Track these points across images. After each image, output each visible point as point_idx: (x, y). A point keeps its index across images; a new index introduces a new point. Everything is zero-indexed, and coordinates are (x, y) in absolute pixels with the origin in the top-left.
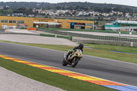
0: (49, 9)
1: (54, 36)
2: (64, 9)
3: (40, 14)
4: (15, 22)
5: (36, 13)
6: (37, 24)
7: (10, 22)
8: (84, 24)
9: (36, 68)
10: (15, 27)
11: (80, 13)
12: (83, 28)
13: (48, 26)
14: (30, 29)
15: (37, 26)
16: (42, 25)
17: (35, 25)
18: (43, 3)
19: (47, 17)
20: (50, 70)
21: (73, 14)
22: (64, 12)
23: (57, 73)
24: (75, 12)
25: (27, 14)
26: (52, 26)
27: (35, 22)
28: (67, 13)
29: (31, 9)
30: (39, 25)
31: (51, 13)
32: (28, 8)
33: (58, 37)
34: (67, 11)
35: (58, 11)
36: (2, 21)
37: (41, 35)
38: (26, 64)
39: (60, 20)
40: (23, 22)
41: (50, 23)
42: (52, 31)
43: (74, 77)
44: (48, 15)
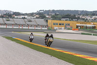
0: (87, 15)
1: (91, 35)
3: (81, 19)
4: (63, 24)
5: (78, 18)
7: (60, 24)
9: (79, 57)
10: (63, 28)
13: (86, 27)
14: (74, 30)
16: (83, 26)
17: (77, 27)
18: (83, 11)
19: (86, 21)
20: (88, 59)
25: (72, 19)
26: (90, 28)
27: (78, 25)
29: (75, 16)
30: (80, 26)
31: (89, 18)
32: (72, 15)
33: (93, 35)
35: (94, 17)
36: (54, 24)
37: (82, 34)
38: (72, 55)
39: (95, 23)
40: (69, 25)
41: (88, 25)
42: (90, 31)
44: (87, 19)
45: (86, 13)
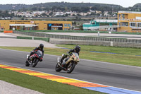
0: (25, 10)
1: (31, 38)
2: (40, 10)
3: (16, 16)
5: (12, 15)
6: (13, 27)
8: (61, 25)
9: (14, 71)
11: (57, 14)
12: (61, 29)
13: (24, 28)
14: (6, 32)
15: (14, 29)
16: (19, 27)
17: (11, 28)
18: (19, 5)
19: (23, 19)
20: (28, 73)
21: (50, 14)
22: (41, 13)
23: (35, 76)
24: (52, 13)
26: (29, 28)
27: (12, 25)
28: (44, 14)
29: (7, 12)
30: (15, 27)
31: (27, 14)
32: (4, 11)
33: (35, 39)
34: (43, 12)
35: (35, 13)
37: (18, 38)
38: (3, 68)
39: (37, 22)
41: (27, 25)
42: (29, 33)
43: (53, 80)
44: (24, 16)
45: (23, 8)
